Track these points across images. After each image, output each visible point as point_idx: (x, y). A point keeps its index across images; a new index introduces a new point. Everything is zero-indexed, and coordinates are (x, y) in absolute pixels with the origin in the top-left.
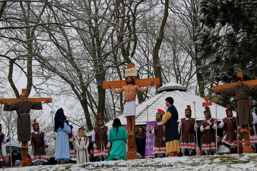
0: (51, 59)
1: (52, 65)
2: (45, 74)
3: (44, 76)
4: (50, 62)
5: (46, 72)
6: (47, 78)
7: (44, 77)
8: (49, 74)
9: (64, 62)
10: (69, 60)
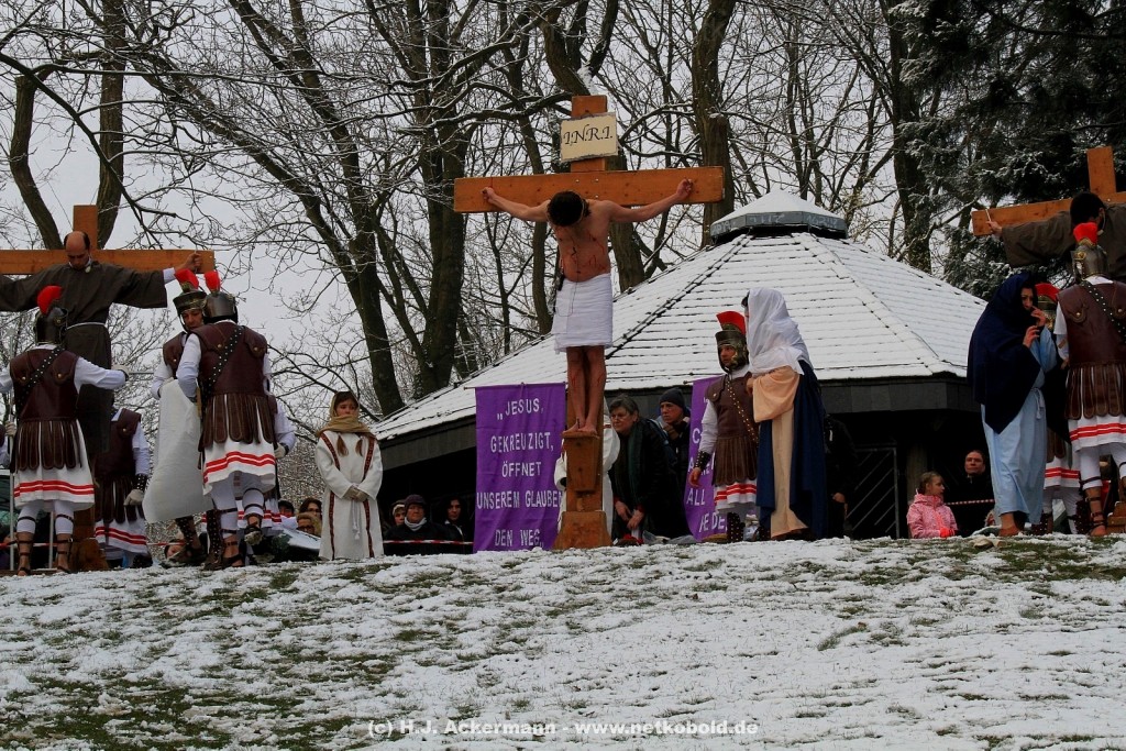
0: (212, 71)
1: (217, 103)
2: (183, 141)
3: (178, 150)
4: (208, 88)
5: (190, 136)
6: (193, 161)
7: (179, 159)
8: (202, 142)
9: (275, 93)
10: (294, 80)
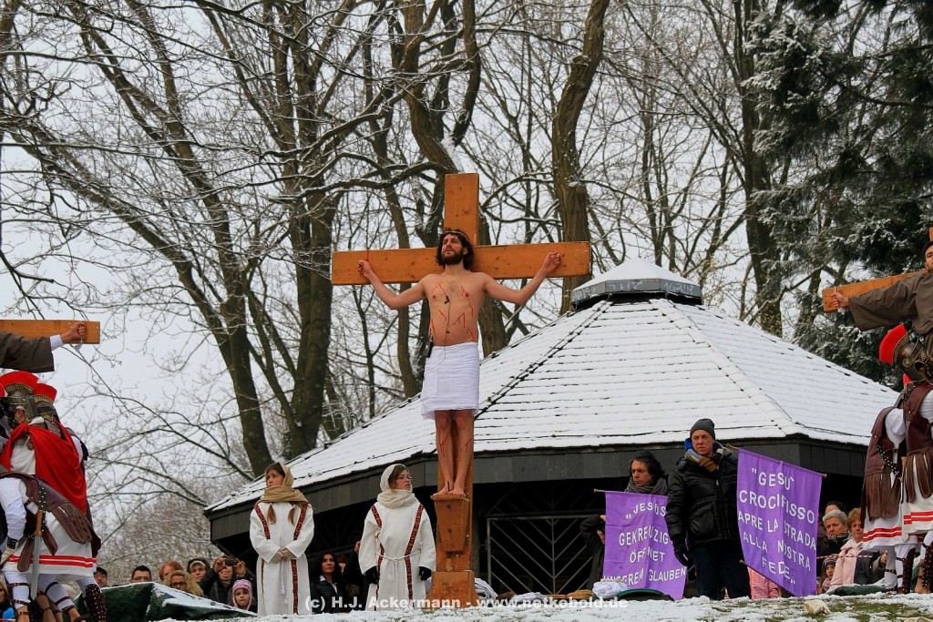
0: (90, 144)
1: (91, 170)
2: (61, 209)
3: (58, 219)
4: (84, 158)
5: (67, 204)
6: (69, 228)
7: (57, 226)
8: (79, 210)
9: (148, 161)
10: (168, 149)
